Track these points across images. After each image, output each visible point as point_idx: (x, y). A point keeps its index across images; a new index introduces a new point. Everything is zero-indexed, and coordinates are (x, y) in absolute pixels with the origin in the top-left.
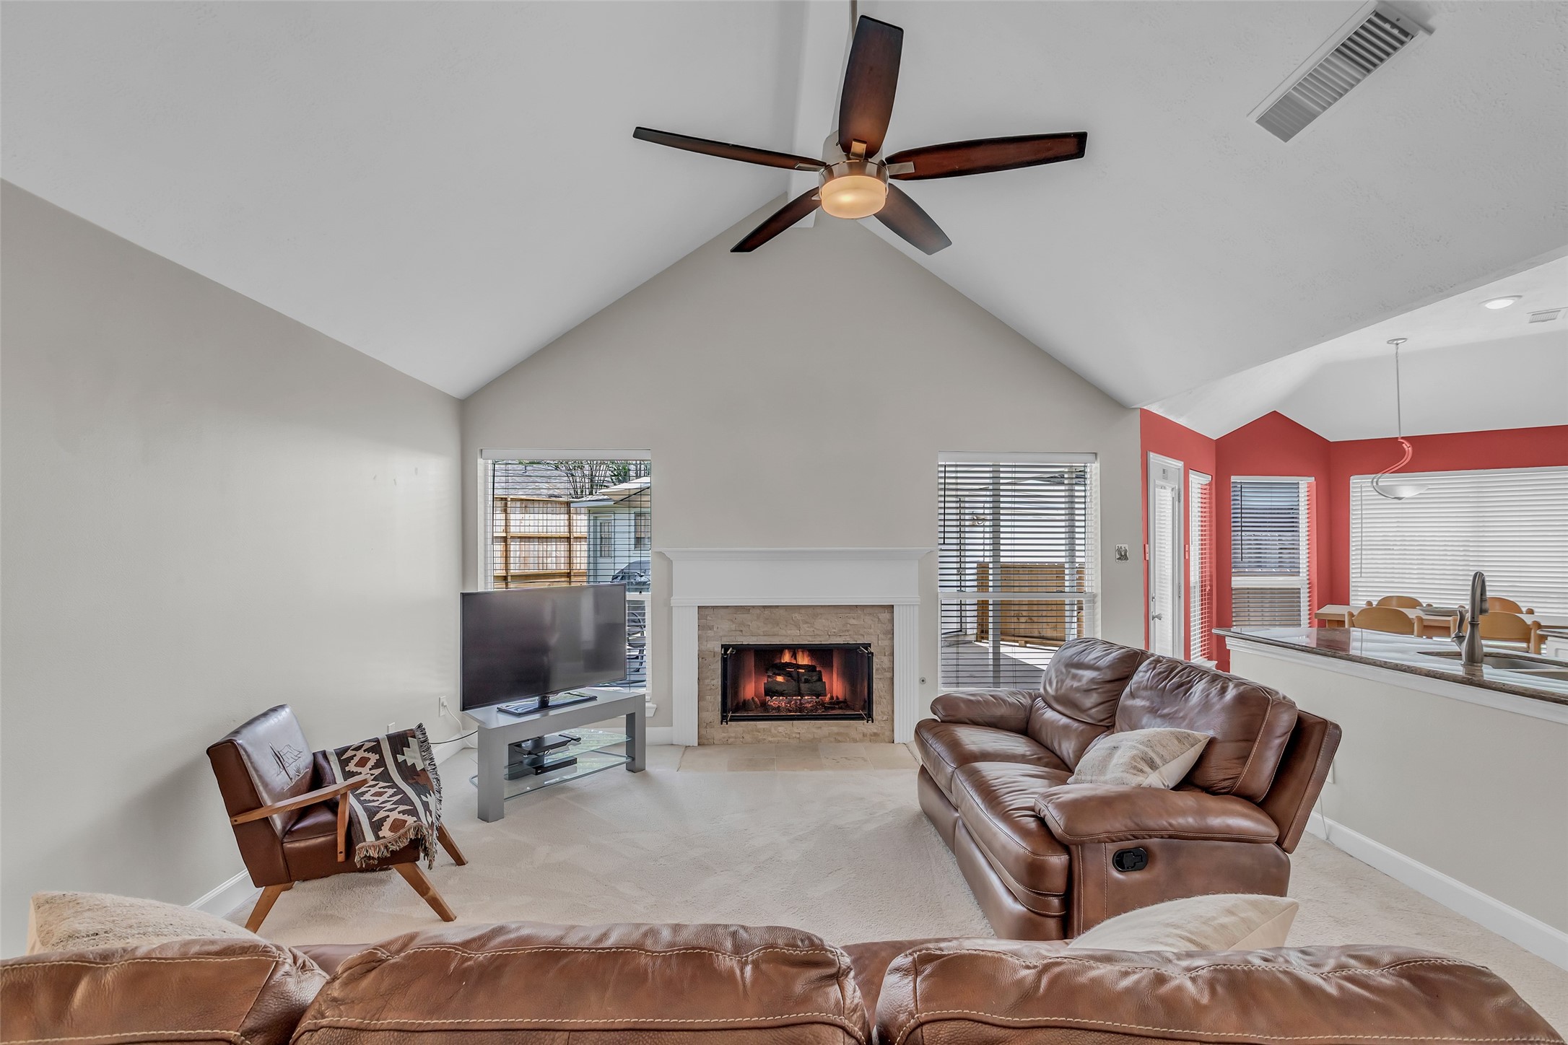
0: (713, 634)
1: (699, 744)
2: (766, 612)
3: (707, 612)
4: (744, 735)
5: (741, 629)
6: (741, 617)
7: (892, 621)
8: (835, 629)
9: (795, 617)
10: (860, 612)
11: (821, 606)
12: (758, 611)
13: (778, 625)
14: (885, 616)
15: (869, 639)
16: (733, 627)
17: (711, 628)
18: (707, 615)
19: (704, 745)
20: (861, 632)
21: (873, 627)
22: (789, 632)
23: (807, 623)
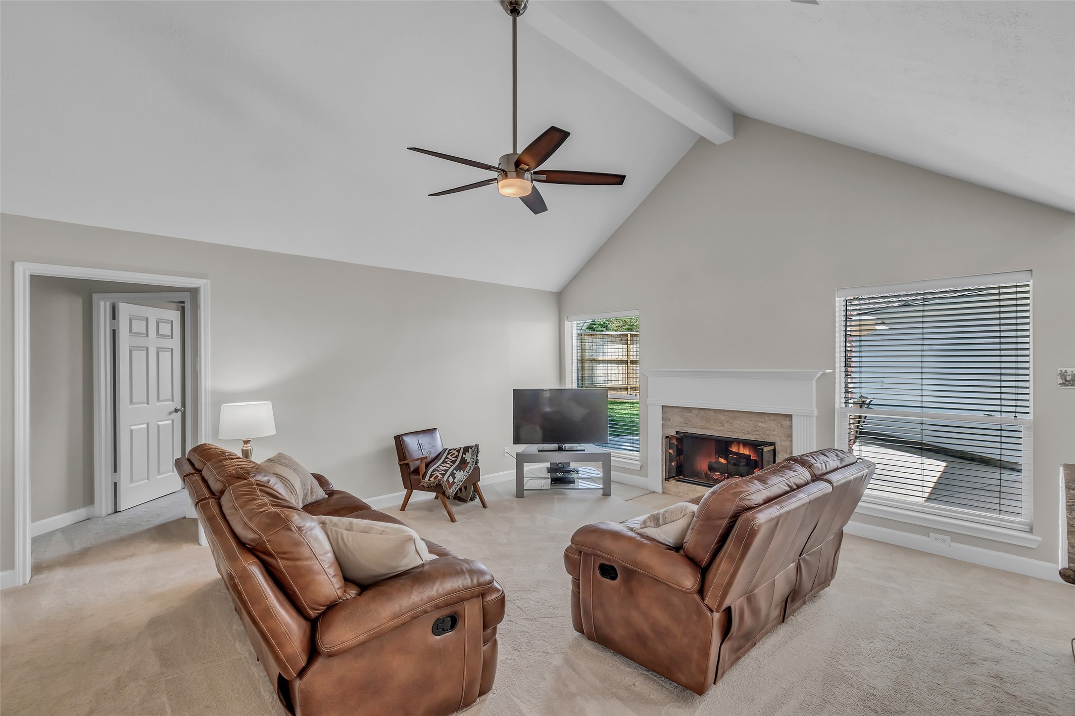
0: (670, 424)
1: (663, 493)
2: (702, 413)
3: (666, 409)
4: (689, 492)
5: (687, 422)
6: (687, 414)
7: (791, 427)
8: (748, 428)
9: (720, 418)
10: (766, 418)
11: (738, 411)
12: (696, 412)
13: (709, 422)
14: (786, 423)
15: (774, 439)
16: (682, 420)
17: (669, 420)
18: (667, 411)
19: (665, 493)
20: (768, 433)
21: (776, 430)
22: (717, 428)
23: (728, 422)
